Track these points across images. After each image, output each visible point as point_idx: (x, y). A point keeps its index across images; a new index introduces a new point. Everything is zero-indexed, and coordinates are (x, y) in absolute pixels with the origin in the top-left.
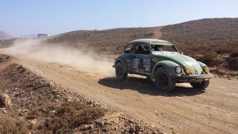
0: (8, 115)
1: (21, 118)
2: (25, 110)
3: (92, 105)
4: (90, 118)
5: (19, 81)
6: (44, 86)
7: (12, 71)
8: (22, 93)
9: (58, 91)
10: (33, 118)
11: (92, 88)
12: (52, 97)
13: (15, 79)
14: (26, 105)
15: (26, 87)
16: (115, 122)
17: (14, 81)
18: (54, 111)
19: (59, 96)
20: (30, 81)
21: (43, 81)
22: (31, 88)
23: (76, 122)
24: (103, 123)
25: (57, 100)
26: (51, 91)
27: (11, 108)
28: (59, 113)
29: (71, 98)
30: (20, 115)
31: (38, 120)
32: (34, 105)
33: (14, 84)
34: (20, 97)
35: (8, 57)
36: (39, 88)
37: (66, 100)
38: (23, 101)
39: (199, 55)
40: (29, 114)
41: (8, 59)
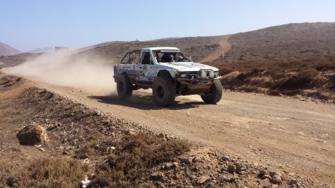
0: (48, 155)
1: (68, 157)
2: (69, 147)
3: (165, 139)
4: (171, 154)
5: (47, 109)
6: (89, 116)
7: (33, 97)
9: (111, 121)
10: (84, 157)
12: (105, 129)
13: (42, 107)
14: (69, 140)
15: (62, 117)
16: (206, 159)
17: (40, 110)
18: (113, 148)
19: (114, 127)
20: (66, 110)
22: (70, 119)
23: (153, 159)
24: (191, 161)
25: (113, 134)
26: (101, 122)
27: (49, 145)
28: (125, 148)
30: (64, 153)
31: (92, 160)
32: (81, 140)
33: (42, 114)
34: (57, 130)
35: (19, 79)
36: (82, 117)
37: (127, 133)
38: (62, 135)
39: (292, 73)
40: (76, 152)
41: (20, 82)
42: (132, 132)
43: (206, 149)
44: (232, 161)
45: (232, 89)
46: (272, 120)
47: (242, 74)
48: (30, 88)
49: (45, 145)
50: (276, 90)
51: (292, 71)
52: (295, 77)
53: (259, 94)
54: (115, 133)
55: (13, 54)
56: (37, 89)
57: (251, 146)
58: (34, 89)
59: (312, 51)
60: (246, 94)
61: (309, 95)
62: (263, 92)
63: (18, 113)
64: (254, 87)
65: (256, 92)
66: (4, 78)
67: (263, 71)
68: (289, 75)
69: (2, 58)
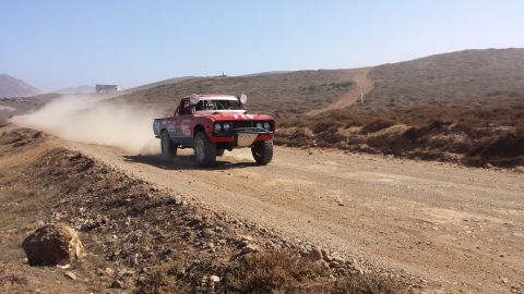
2: (124, 270)
3: (326, 263)
5: (82, 189)
7: (59, 165)
13: (75, 185)
14: (125, 255)
15: (109, 206)
17: (71, 190)
18: (215, 278)
19: (210, 232)
20: (116, 191)
21: (152, 189)
32: (146, 256)
33: (72, 198)
34: (99, 231)
35: (38, 135)
36: (147, 208)
37: (241, 244)
39: (503, 128)
40: (139, 282)
41: (39, 139)
45: (397, 155)
47: (412, 129)
48: (54, 150)
49: (76, 265)
50: (478, 158)
51: (503, 125)
52: (510, 135)
53: (448, 164)
54: (216, 244)
55: (29, 95)
56: (65, 151)
58: (59, 152)
60: (424, 163)
62: (455, 161)
63: (31, 195)
64: (437, 151)
65: (442, 160)
66: (14, 133)
67: (449, 124)
68: (498, 132)
69: (13, 100)
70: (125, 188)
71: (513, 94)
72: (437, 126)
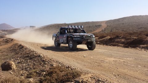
0: (14, 75)
1: (23, 77)
2: (25, 72)
3: (70, 69)
4: (71, 78)
5: (20, 53)
6: (36, 57)
7: (15, 48)
8: (23, 61)
9: (46, 60)
10: (31, 77)
11: (67, 58)
12: (42, 63)
13: (18, 52)
14: (25, 69)
15: (25, 57)
16: (89, 80)
17: (17, 54)
18: (45, 73)
19: (47, 63)
20: (27, 54)
21: (36, 53)
22: (28, 58)
24: (80, 81)
25: (46, 66)
26: (42, 60)
27: (16, 71)
28: (49, 74)
29: (55, 64)
30: (22, 75)
31: (34, 79)
32: (31, 69)
33: (17, 56)
34: (21, 63)
35: (12, 40)
36: (34, 57)
37: (52, 65)
38: (23, 66)
39: (134, 37)
40: (28, 75)
41: (12, 41)
42: (55, 65)
43: (90, 75)
44: (103, 82)
46: (125, 59)
47: (111, 38)
49: (14, 71)
50: (127, 45)
51: (135, 36)
52: (136, 39)
53: (119, 47)
54: (47, 65)
56: (18, 44)
57: (114, 73)
59: (143, 28)
61: (143, 48)
62: (121, 46)
63: (7, 55)
64: (117, 44)
66: (6, 39)
67: (121, 36)
68: (133, 38)
69: (7, 30)
70: (29, 53)
71: (145, 28)
72: (118, 37)
